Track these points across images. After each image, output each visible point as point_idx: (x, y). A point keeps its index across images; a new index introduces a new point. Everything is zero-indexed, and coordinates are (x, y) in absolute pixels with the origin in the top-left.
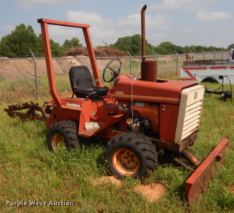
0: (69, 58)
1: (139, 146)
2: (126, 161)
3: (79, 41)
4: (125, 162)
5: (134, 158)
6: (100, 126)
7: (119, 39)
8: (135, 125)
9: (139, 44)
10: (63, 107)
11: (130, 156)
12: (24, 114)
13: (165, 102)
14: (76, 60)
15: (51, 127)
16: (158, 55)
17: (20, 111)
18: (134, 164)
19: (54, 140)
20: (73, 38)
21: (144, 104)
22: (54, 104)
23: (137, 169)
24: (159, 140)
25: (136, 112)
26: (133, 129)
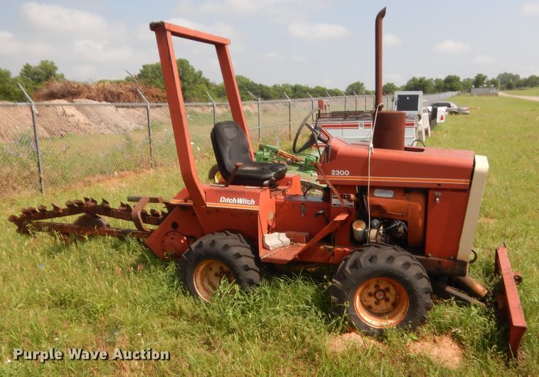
0: (59, 105)
1: (410, 270)
2: (372, 301)
3: (56, 68)
4: (369, 303)
5: (388, 295)
6: (291, 240)
7: (144, 67)
8: (373, 233)
9: (186, 78)
10: (209, 205)
11: (381, 290)
12: (69, 225)
13: (440, 187)
14: (73, 108)
15: (193, 249)
16: (260, 102)
17: (57, 220)
18: (389, 305)
19: (199, 273)
20: (42, 62)
21: (392, 192)
22: (186, 201)
23: (404, 313)
24: (424, 257)
25: (377, 208)
26: (371, 241)
